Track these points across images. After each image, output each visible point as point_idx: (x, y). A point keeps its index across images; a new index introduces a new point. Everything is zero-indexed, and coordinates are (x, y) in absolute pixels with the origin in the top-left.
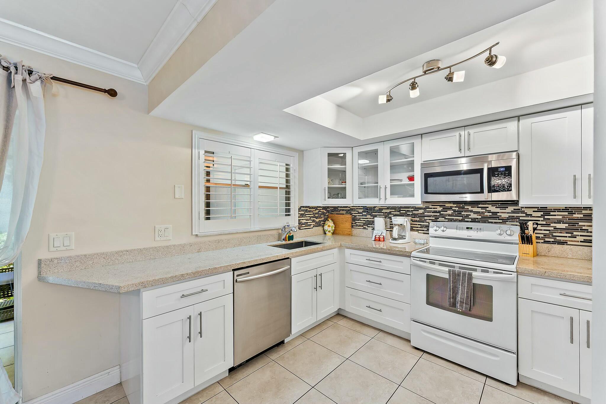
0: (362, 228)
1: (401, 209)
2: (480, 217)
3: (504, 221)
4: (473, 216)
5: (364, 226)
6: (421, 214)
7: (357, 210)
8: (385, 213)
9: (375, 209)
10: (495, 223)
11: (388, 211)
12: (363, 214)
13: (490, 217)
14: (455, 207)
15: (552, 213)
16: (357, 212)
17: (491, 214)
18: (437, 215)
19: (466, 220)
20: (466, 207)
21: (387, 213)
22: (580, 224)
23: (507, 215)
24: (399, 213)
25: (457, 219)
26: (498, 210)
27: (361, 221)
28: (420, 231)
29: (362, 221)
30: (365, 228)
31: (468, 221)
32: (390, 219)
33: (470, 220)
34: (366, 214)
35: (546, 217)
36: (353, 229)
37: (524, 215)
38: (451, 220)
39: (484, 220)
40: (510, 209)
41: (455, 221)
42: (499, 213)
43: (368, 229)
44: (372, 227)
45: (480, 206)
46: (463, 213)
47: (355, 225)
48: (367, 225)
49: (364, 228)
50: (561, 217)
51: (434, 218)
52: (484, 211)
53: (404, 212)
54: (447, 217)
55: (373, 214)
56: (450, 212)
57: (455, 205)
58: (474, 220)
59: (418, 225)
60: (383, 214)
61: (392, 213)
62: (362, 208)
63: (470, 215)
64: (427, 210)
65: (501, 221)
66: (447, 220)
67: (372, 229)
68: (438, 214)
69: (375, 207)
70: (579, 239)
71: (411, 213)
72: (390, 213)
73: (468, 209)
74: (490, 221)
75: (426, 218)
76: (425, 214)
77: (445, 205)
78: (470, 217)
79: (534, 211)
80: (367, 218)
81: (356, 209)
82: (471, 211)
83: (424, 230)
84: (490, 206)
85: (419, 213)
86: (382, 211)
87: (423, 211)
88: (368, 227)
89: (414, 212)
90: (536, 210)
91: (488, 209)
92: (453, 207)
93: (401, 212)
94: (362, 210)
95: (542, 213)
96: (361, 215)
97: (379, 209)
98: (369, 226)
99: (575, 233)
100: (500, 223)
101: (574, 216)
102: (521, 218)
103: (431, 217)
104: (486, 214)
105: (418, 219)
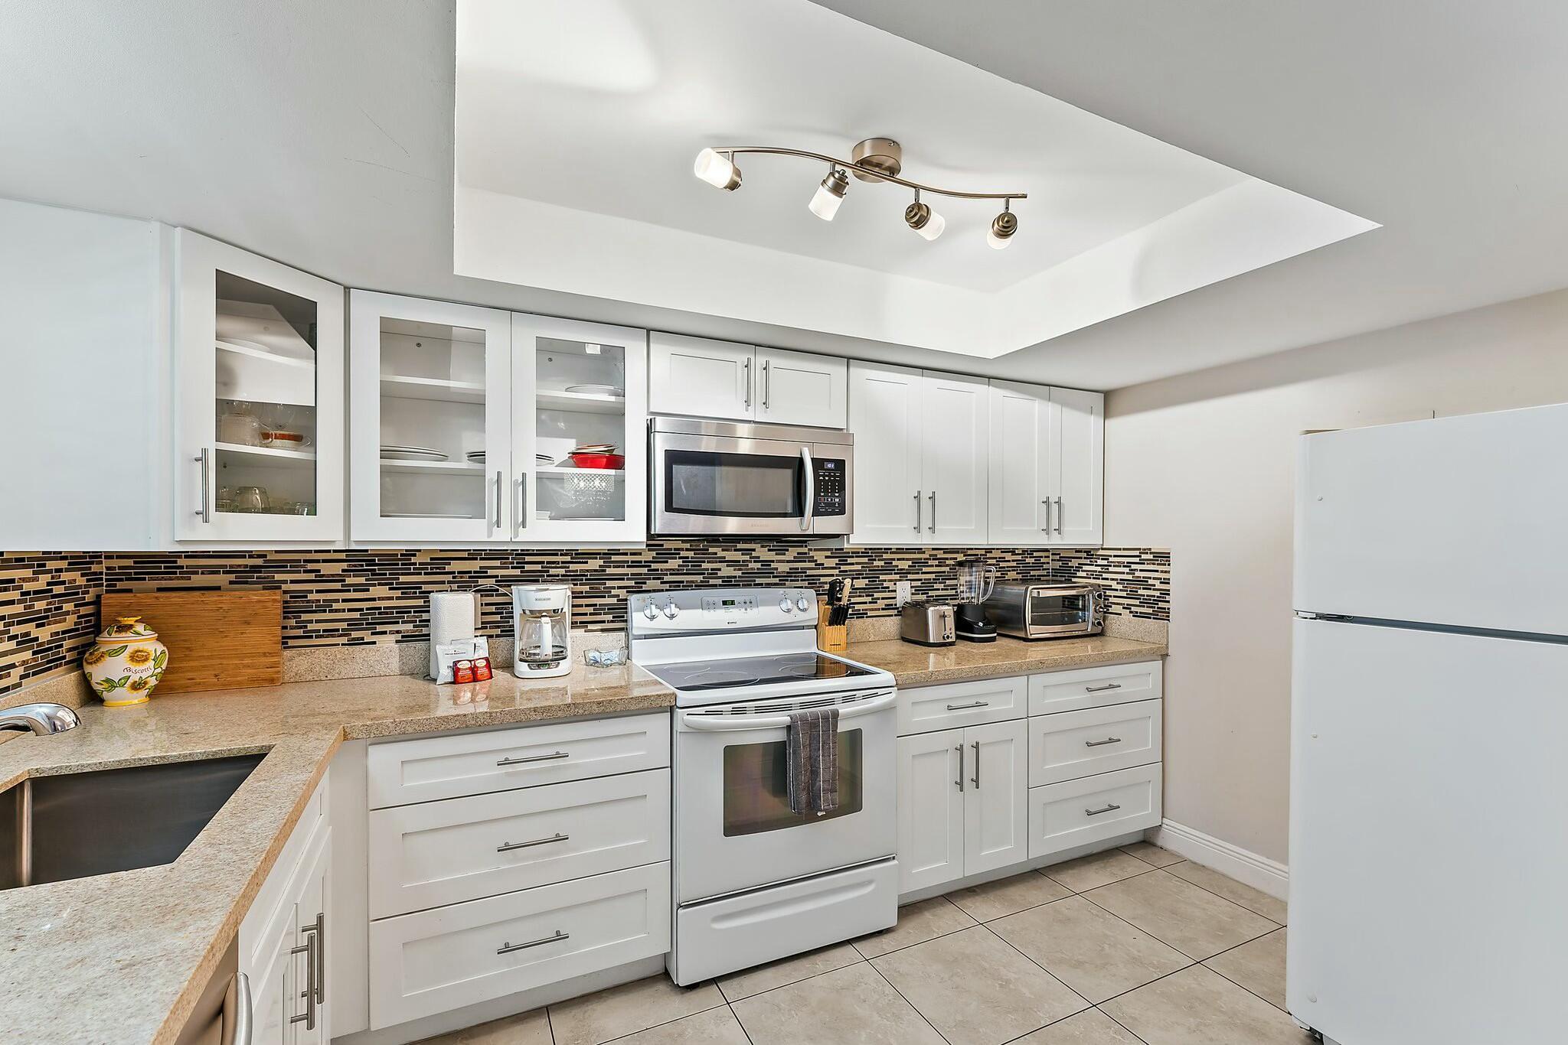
0: (345, 640)
1: (528, 558)
2: (739, 573)
3: (783, 580)
4: (726, 571)
5: (354, 634)
6: (595, 571)
7: (310, 566)
8: (459, 573)
9: (413, 560)
10: (769, 585)
11: (475, 566)
12: (348, 581)
13: (761, 574)
14: (687, 550)
15: (850, 560)
16: (312, 576)
17: (759, 565)
18: (641, 574)
19: (712, 582)
20: (711, 550)
21: (470, 572)
22: (882, 577)
23: (784, 568)
24: (518, 572)
25: (692, 582)
26: (772, 556)
27: (337, 611)
28: (590, 627)
29: (343, 612)
30: (360, 642)
31: (715, 586)
32: (482, 596)
33: (719, 581)
34: (362, 580)
35: (843, 568)
36: (287, 653)
37: (812, 565)
38: (676, 586)
39: (747, 581)
40: (791, 554)
41: (689, 586)
42: (773, 561)
43: (374, 643)
44: (398, 632)
45: (739, 546)
46: (704, 566)
47: (300, 632)
48: (371, 626)
49: (354, 639)
50: (859, 567)
51: (632, 583)
52: (747, 558)
53: (539, 567)
54: (666, 578)
55: (402, 579)
56: (673, 564)
57: (688, 546)
58: (728, 583)
59: (587, 606)
60: (450, 577)
61: (490, 572)
62: (343, 556)
63: (720, 570)
64: (614, 558)
65: (777, 580)
66: (667, 586)
67: (397, 642)
68: (645, 570)
69: (412, 553)
70: (881, 604)
71: (562, 571)
72: (482, 573)
73: (716, 554)
74: (758, 581)
75: (609, 584)
76: (609, 571)
77: (662, 545)
78: (720, 574)
79: (827, 557)
80: (374, 599)
81: (305, 561)
82: (722, 560)
83: (604, 622)
84: (757, 546)
85: (587, 571)
86: (448, 568)
87: (601, 562)
88: (373, 634)
89: (572, 567)
90: (829, 553)
91: (754, 554)
92: (682, 550)
93: (527, 567)
94: (345, 565)
95: (836, 560)
96: (338, 586)
97: (432, 559)
98: (379, 628)
99: (876, 595)
100: (775, 584)
101: (876, 563)
102: (809, 572)
103: (623, 579)
104: (751, 565)
105: (587, 588)
